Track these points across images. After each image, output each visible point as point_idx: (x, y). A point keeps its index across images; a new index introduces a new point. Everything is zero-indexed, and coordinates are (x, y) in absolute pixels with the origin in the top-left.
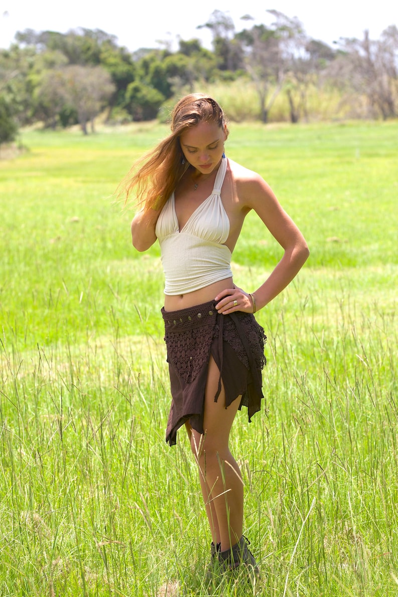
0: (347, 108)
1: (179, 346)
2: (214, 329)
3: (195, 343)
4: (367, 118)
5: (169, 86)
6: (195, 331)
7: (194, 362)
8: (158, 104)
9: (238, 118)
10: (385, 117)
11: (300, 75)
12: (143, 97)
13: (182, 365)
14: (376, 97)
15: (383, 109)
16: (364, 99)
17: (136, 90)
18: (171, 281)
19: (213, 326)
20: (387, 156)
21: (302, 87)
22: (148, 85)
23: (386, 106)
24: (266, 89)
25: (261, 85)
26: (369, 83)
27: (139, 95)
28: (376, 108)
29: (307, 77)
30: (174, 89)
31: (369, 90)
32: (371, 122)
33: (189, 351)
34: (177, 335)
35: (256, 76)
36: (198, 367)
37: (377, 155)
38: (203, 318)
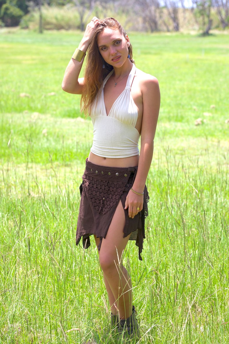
0: (130, 24)
1: (95, 187)
2: (126, 186)
3: (109, 190)
4: (142, 30)
5: (27, 7)
6: (110, 183)
7: (105, 202)
8: (20, 17)
9: (67, 27)
10: (152, 31)
11: (104, 4)
12: (11, 13)
13: (96, 201)
14: (148, 19)
15: (151, 27)
16: (140, 20)
17: (7, 9)
18: (99, 147)
19: (126, 184)
20: (156, 54)
21: (104, 11)
22: (15, 6)
23: (153, 25)
24: (83, 12)
25: (81, 8)
26: (143, 11)
27: (9, 12)
28: (147, 25)
29: (108, 5)
30: (30, 9)
31: (143, 15)
32: (144, 33)
33: (103, 193)
34: (96, 180)
35: (78, 3)
36: (109, 206)
37: (149, 53)
38: (119, 177)
